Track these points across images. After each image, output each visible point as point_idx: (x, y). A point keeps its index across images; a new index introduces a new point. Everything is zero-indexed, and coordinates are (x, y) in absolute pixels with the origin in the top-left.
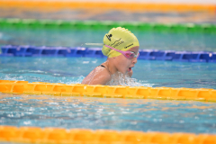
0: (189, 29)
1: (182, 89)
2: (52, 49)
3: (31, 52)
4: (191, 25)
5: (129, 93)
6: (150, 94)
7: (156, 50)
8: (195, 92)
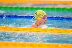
0: (68, 9)
1: (66, 29)
2: (23, 16)
3: (16, 17)
4: (69, 8)
5: (48, 31)
6: (55, 31)
7: (57, 16)
8: (70, 30)
